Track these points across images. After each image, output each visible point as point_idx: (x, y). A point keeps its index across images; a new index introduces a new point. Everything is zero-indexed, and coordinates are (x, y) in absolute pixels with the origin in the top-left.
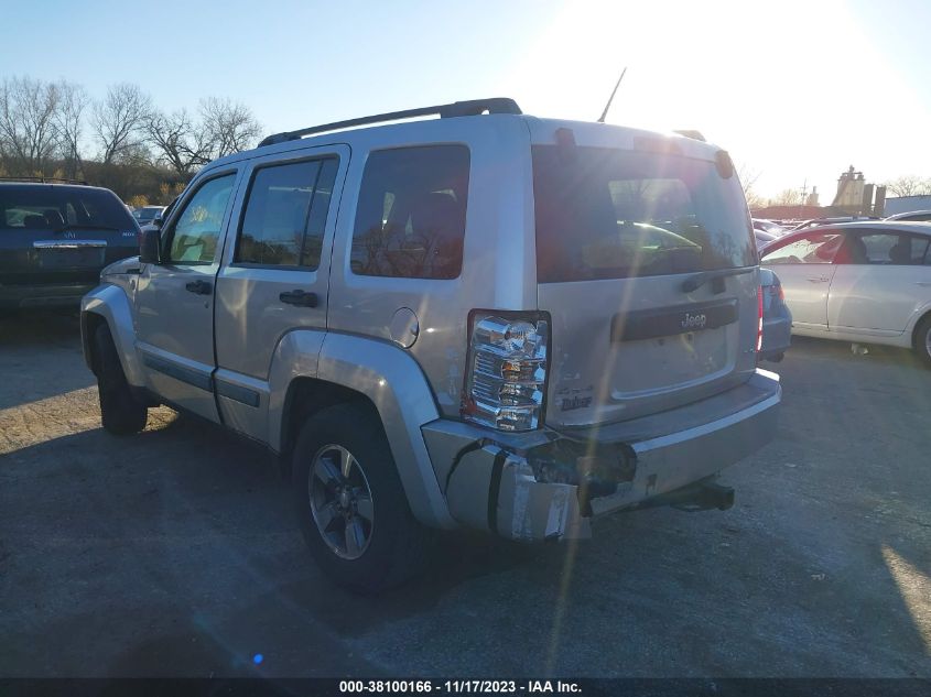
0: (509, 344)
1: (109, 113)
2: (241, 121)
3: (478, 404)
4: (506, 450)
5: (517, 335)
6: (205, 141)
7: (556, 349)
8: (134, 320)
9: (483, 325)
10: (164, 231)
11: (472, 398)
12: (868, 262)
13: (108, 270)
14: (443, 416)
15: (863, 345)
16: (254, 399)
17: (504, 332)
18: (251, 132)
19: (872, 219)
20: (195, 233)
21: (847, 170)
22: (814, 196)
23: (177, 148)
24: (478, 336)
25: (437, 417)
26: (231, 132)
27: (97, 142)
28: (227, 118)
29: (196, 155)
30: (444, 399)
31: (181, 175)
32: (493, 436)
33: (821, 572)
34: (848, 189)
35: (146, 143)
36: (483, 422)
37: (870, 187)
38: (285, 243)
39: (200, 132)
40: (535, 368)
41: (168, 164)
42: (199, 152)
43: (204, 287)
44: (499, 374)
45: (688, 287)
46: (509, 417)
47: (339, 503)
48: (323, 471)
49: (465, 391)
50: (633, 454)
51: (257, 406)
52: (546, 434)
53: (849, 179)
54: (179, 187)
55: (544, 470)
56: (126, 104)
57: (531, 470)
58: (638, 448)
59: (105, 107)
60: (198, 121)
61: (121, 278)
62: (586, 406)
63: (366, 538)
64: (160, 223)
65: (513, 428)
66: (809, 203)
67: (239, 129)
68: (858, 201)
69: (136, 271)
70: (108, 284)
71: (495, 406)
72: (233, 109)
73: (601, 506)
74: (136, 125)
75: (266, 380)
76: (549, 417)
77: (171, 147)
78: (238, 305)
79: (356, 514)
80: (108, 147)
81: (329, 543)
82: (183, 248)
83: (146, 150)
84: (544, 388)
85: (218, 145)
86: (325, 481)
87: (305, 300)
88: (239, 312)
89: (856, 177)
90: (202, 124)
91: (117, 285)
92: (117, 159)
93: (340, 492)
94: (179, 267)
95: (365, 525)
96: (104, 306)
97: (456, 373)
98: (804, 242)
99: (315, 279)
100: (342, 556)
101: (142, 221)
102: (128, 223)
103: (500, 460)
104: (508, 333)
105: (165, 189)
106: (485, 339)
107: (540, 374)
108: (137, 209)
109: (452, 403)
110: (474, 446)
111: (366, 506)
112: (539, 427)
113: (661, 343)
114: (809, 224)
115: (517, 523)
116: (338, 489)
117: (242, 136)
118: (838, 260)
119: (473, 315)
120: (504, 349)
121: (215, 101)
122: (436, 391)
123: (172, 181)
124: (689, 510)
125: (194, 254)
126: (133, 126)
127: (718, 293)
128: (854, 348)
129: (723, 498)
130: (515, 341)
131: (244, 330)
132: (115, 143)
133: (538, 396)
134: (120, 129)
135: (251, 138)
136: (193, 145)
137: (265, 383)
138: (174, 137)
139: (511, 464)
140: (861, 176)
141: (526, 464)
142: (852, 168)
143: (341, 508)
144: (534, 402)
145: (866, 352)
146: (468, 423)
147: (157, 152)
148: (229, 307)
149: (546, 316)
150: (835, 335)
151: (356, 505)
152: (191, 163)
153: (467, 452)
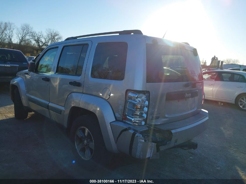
0: (137, 100)
1: (21, 31)
2: (57, 35)
3: (128, 117)
4: (136, 131)
5: (140, 97)
6: (47, 40)
7: (151, 102)
8: (25, 87)
9: (130, 94)
10: (36, 63)
11: (126, 115)
12: (223, 81)
13: (19, 73)
14: (117, 120)
15: (222, 102)
16: (59, 112)
17: (136, 96)
18: (60, 38)
19: (221, 69)
20: (45, 64)
21: (213, 57)
22: (205, 63)
23: (39, 41)
24: (129, 97)
25: (115, 120)
26: (54, 38)
27: (17, 39)
28: (53, 34)
29: (44, 44)
30: (117, 115)
31: (40, 49)
32: (131, 126)
33: (219, 167)
34: (214, 61)
35: (31, 39)
36: (128, 122)
37: (219, 61)
38: (69, 68)
39: (45, 37)
40: (144, 107)
41: (36, 45)
42: (45, 43)
43: (47, 79)
44: (134, 108)
45: (186, 86)
46: (136, 121)
47: (84, 143)
48: (79, 134)
49: (124, 113)
50: (171, 133)
51: (61, 114)
52: (147, 127)
53: (214, 59)
54: (39, 52)
55: (146, 137)
56: (26, 29)
57: (143, 138)
58: (173, 131)
59: (20, 29)
60: (45, 34)
61: (22, 75)
62: (158, 119)
63: (91, 154)
64: (34, 61)
65: (137, 124)
66: (204, 64)
67: (56, 37)
68: (216, 65)
69: (27, 74)
70: (19, 77)
71: (133, 118)
72: (55, 32)
73: (162, 148)
74: (28, 35)
75: (64, 107)
76: (148, 122)
77: (38, 41)
78: (56, 83)
79: (89, 147)
80: (20, 40)
81: (80, 155)
82: (41, 68)
83: (31, 41)
84: (147, 113)
85: (50, 42)
86: (80, 137)
87: (77, 84)
88: (56, 85)
89: (216, 58)
90: (46, 35)
91: (21, 77)
92: (23, 43)
93: (84, 140)
94: (40, 73)
95: (91, 150)
96: (17, 83)
97: (121, 107)
98: (207, 74)
99: (80, 78)
100: (84, 159)
101: (29, 60)
102: (25, 60)
103: (134, 135)
104: (137, 97)
105: (35, 52)
106: (131, 98)
107: (146, 109)
108: (27, 57)
109: (119, 116)
110: (126, 130)
111: (92, 145)
112: (145, 124)
113: (179, 101)
114: (205, 70)
115: (138, 153)
116: (83, 139)
117: (57, 39)
118: (216, 80)
119: (127, 91)
120: (136, 101)
121: (50, 29)
122: (115, 112)
123: (37, 50)
124: (185, 149)
125: (44, 69)
126: (27, 35)
127: (194, 88)
128: (219, 103)
129: (194, 146)
130: (139, 99)
131: (57, 90)
132: (22, 39)
133: (145, 115)
134: (24, 35)
135: (59, 40)
136: (43, 41)
137: (63, 107)
138: (38, 38)
139: (137, 136)
140: (217, 59)
141: (141, 136)
142: (215, 56)
143: (84, 145)
144: (144, 117)
145: (222, 104)
146: (125, 122)
147: (33, 42)
148: (53, 84)
149: (148, 92)
150: (214, 99)
151: (89, 144)
152: (43, 45)
153: (124, 131)
